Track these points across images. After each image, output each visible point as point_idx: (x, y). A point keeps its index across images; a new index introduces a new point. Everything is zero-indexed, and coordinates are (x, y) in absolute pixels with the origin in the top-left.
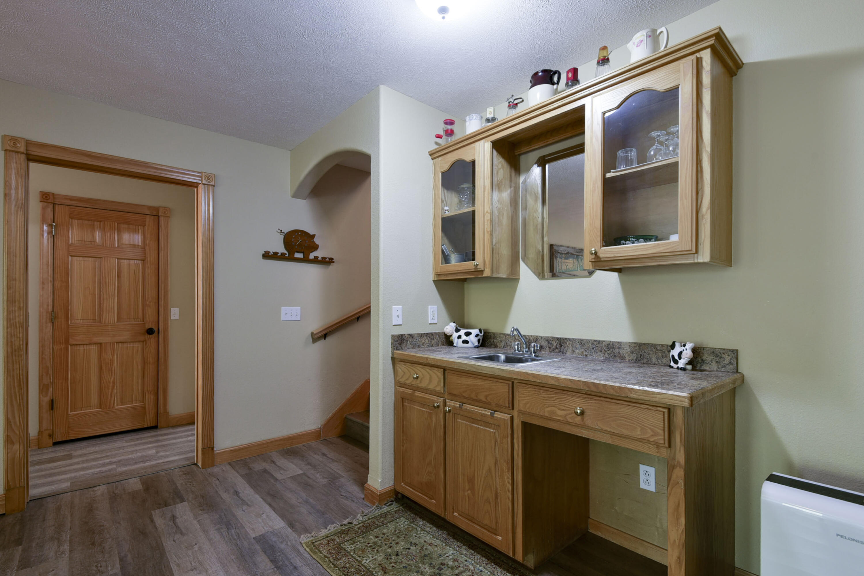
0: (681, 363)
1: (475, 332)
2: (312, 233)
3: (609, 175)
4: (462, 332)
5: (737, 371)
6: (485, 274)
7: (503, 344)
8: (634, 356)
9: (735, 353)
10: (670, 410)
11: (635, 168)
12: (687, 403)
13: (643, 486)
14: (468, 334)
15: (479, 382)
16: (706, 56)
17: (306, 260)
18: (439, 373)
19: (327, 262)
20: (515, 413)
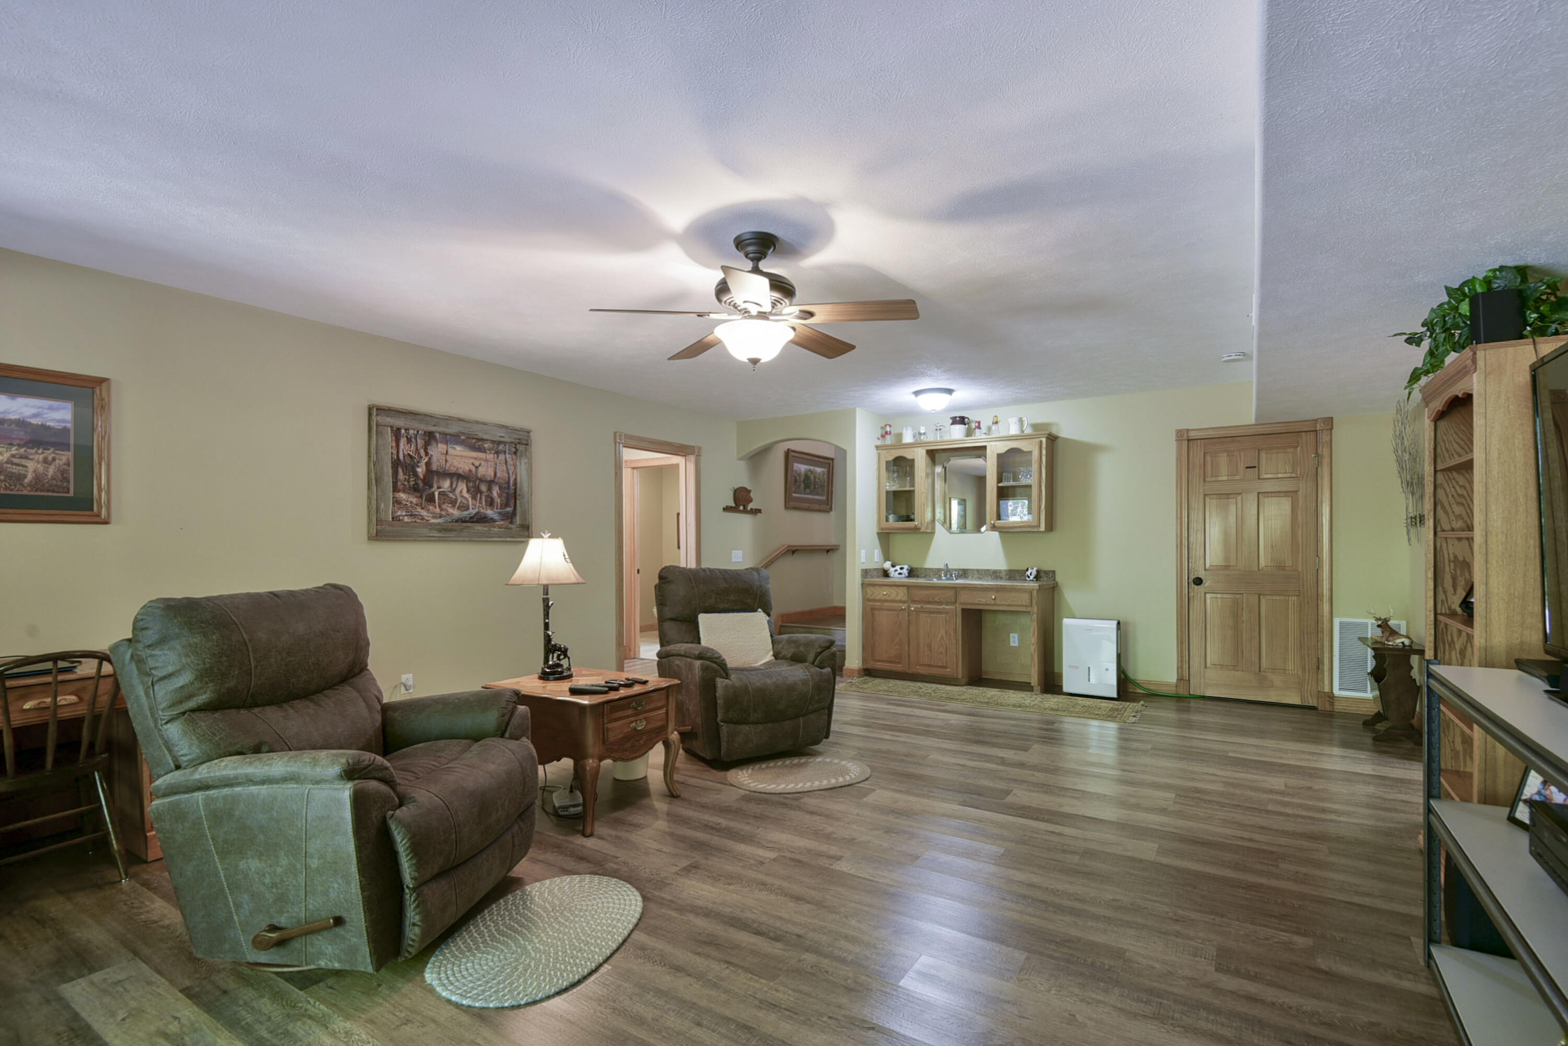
0: (1031, 578)
1: (906, 567)
2: (749, 489)
3: (1000, 485)
4: (898, 567)
5: (1055, 580)
6: (921, 531)
7: (923, 575)
8: (1008, 577)
9: (1054, 572)
10: (1031, 593)
11: (1012, 483)
12: (1038, 588)
13: (1012, 644)
14: (902, 569)
15: (935, 592)
16: (1044, 440)
17: (745, 511)
18: (905, 590)
19: (757, 511)
20: (958, 605)
